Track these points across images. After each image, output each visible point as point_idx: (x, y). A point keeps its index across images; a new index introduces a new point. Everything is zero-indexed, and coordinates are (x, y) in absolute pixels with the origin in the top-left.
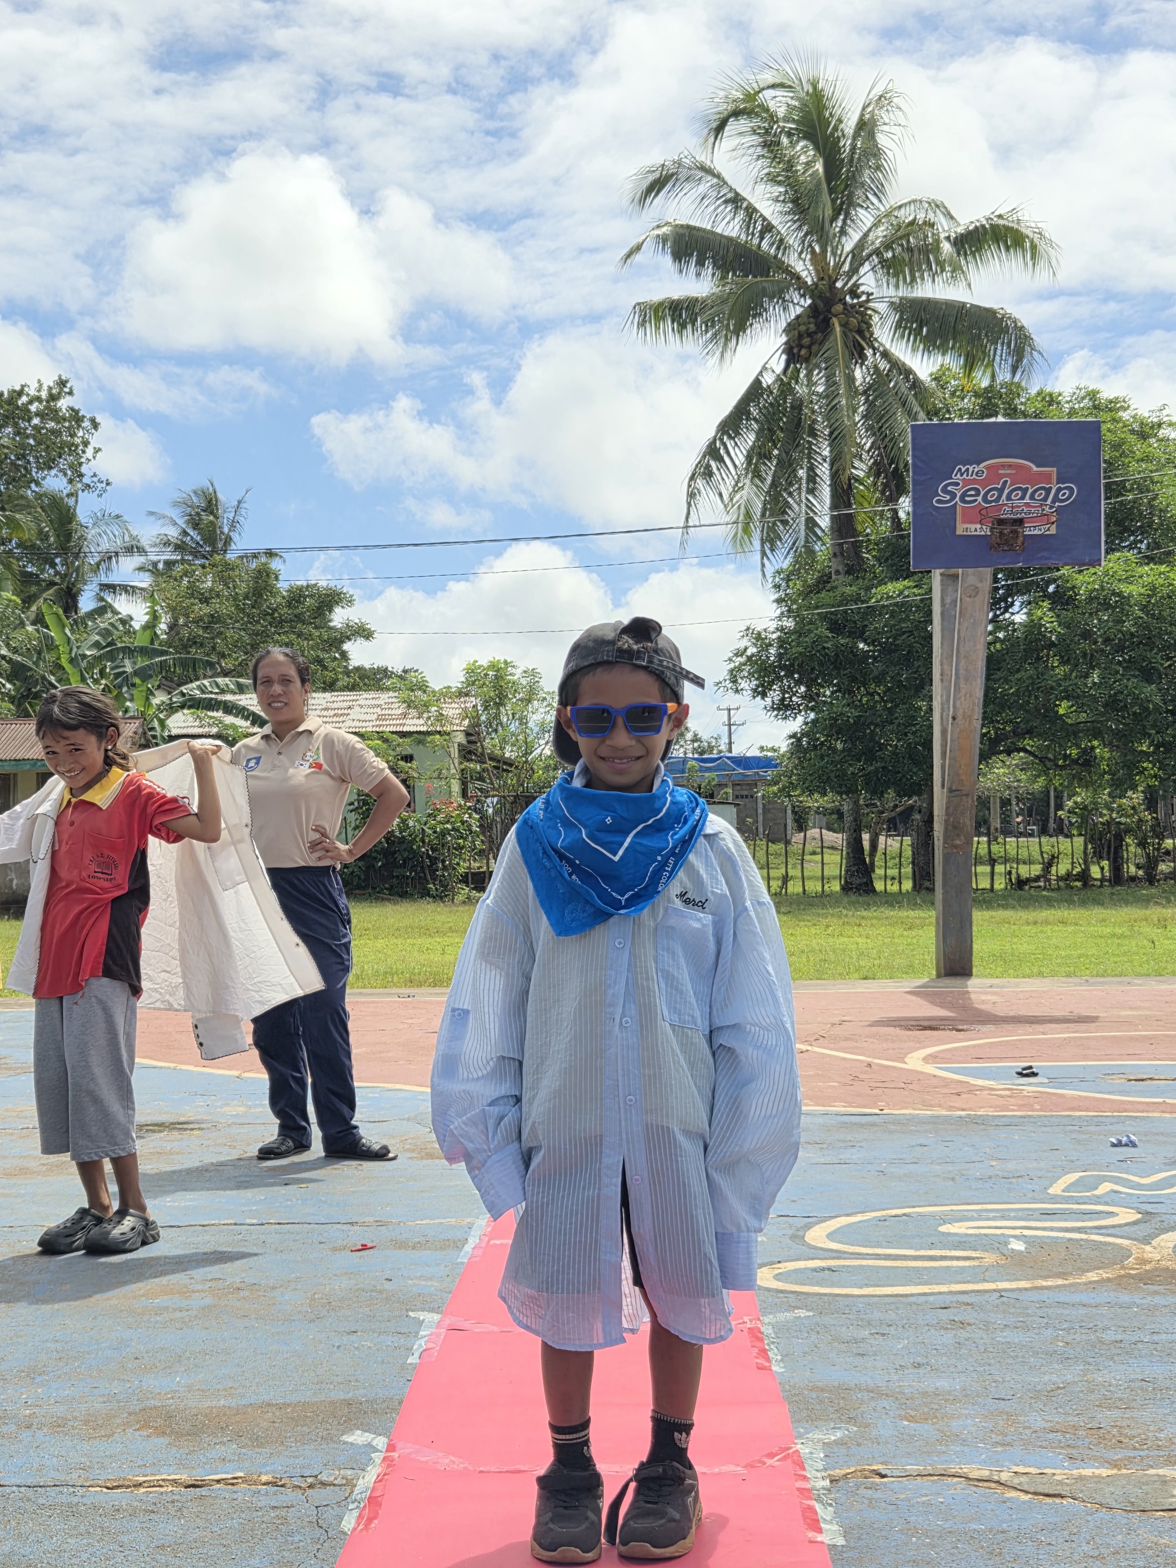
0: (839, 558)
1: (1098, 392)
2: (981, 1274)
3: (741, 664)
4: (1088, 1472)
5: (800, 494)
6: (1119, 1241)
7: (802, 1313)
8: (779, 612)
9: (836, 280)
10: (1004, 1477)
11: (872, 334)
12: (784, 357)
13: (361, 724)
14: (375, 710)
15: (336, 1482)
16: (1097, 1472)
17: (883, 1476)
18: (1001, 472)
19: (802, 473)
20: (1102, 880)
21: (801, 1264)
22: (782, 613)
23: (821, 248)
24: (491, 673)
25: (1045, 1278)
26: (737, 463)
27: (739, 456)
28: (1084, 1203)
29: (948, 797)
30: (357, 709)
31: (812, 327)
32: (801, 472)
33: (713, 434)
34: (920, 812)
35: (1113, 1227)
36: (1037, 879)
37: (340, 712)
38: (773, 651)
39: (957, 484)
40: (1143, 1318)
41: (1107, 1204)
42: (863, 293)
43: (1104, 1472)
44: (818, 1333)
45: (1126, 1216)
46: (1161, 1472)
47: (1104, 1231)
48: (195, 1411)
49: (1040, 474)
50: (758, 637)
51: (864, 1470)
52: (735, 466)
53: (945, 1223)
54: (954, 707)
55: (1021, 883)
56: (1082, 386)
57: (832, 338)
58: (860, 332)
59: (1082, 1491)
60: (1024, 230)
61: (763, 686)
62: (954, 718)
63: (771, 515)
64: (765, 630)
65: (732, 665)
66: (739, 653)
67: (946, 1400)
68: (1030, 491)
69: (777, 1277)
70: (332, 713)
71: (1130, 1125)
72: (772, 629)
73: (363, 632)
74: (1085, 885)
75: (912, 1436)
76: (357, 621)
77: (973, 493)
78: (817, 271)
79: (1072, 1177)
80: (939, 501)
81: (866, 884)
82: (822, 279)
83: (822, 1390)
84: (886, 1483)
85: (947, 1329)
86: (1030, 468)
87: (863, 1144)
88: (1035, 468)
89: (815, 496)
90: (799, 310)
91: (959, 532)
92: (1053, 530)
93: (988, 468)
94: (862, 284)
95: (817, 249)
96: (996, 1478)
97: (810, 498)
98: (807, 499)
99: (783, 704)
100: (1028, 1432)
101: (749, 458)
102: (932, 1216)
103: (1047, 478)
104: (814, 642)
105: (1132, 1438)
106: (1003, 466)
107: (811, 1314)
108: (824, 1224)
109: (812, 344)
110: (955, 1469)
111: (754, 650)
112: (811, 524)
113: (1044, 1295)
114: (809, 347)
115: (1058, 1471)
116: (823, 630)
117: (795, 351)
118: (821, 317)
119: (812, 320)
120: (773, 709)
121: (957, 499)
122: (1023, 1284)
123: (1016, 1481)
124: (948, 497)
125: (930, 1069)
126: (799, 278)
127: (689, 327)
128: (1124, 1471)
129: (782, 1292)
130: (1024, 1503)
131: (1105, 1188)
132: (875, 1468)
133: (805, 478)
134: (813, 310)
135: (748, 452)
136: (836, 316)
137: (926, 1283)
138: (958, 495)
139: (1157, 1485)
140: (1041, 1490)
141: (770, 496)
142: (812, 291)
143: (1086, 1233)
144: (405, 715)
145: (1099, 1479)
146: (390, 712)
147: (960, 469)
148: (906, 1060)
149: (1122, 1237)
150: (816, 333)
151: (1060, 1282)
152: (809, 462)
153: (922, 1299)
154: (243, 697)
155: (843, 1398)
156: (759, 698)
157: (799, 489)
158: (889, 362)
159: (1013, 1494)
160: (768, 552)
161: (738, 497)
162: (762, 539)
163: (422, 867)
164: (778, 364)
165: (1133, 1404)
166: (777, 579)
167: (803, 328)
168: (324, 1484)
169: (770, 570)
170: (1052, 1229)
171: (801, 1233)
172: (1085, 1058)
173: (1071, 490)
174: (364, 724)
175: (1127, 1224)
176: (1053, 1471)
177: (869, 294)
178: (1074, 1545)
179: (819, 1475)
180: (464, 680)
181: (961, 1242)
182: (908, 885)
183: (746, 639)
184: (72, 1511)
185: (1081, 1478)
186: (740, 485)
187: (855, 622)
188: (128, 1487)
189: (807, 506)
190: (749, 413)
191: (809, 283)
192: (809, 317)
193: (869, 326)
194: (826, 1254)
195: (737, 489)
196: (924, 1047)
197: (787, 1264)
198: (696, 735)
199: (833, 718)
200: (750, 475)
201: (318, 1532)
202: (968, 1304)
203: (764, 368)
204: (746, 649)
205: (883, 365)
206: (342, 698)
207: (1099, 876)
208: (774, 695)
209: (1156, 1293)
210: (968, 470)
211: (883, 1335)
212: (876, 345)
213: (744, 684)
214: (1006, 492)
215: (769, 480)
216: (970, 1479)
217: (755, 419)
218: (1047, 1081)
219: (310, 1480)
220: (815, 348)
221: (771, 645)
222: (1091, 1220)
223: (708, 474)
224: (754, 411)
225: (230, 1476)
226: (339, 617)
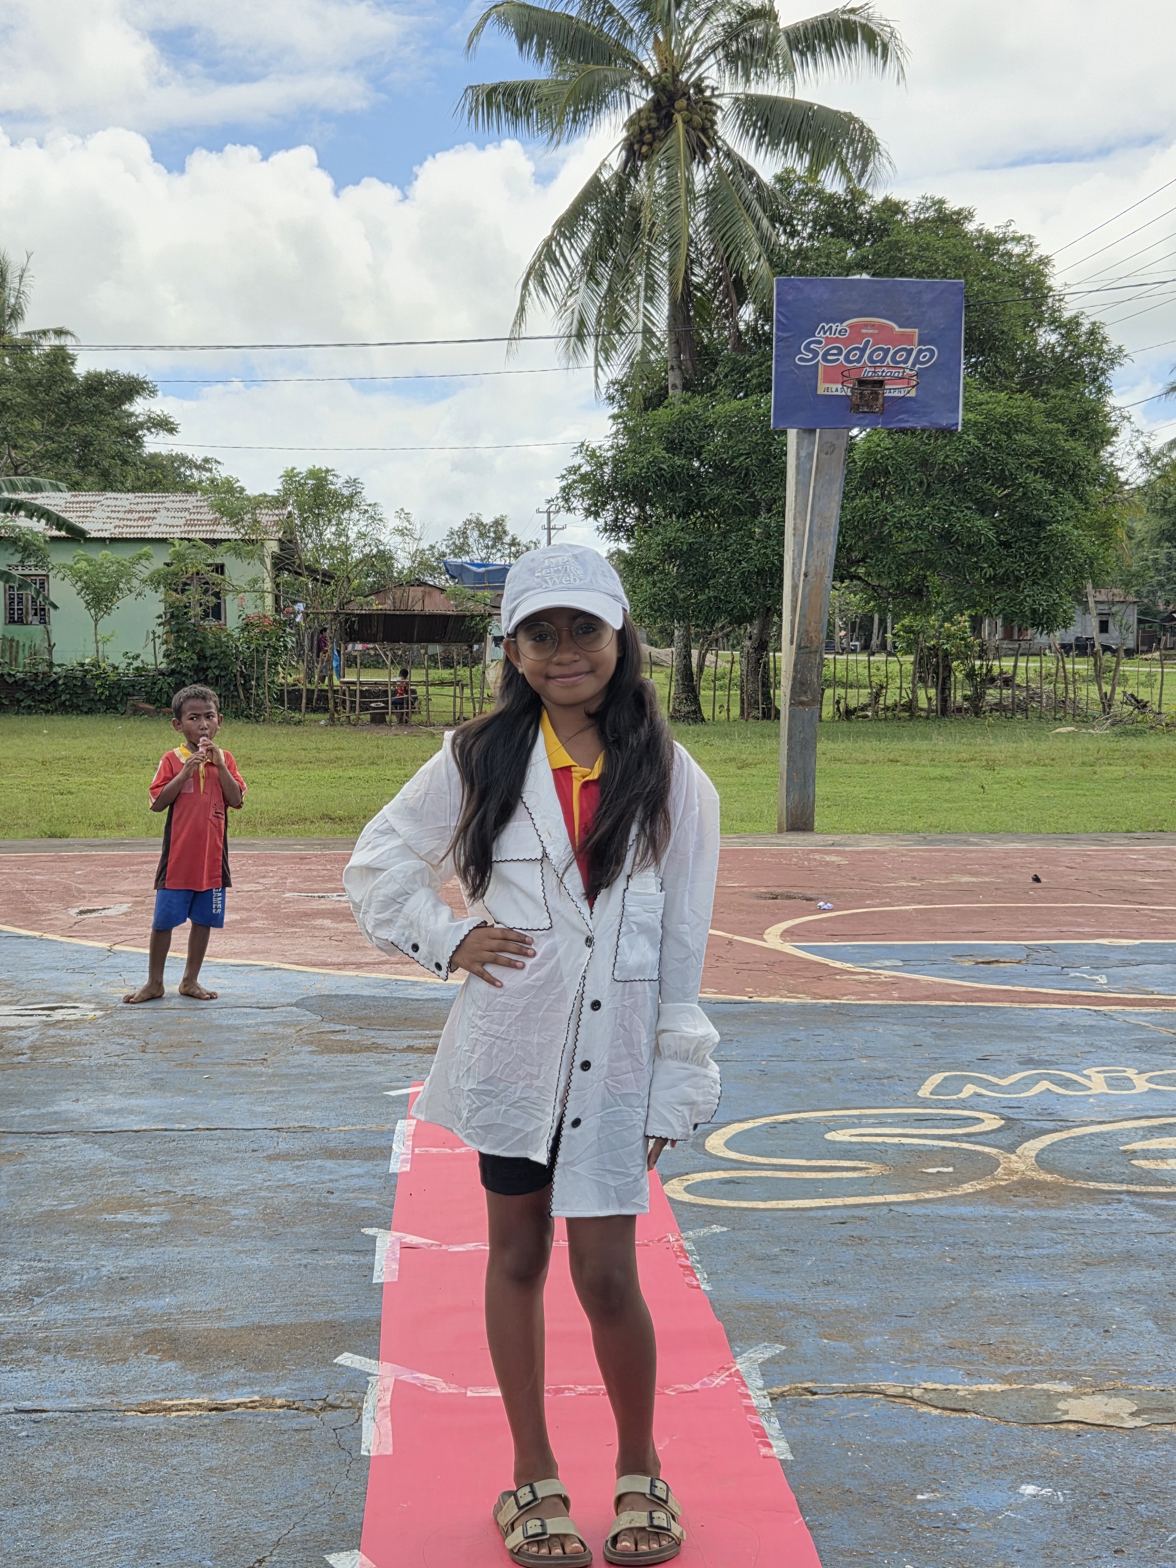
0: (677, 372)
1: (944, 202)
2: (868, 1186)
3: (575, 481)
4: (985, 1387)
5: (638, 302)
6: (987, 1150)
7: (717, 1229)
8: (614, 428)
9: (681, 72)
10: (917, 1393)
11: (716, 133)
12: (624, 153)
13: (167, 529)
14: (183, 514)
15: (343, 1405)
16: (993, 1387)
17: (815, 1394)
18: (864, 331)
19: (640, 280)
20: (929, 710)
21: (707, 1176)
22: (618, 431)
23: (665, 35)
24: (310, 482)
25: (926, 1190)
26: (572, 265)
27: (574, 259)
28: (951, 1108)
29: (797, 654)
30: (163, 512)
31: (654, 123)
32: (639, 278)
33: (549, 233)
34: (750, 638)
35: (981, 1134)
36: (864, 708)
37: (145, 515)
38: (607, 470)
39: (820, 342)
40: (1017, 1232)
41: (972, 1109)
42: (707, 87)
43: (999, 1387)
44: (735, 1249)
45: (992, 1123)
46: (1045, 1386)
47: (973, 1139)
48: (194, 1335)
49: (903, 334)
50: (593, 455)
51: (797, 1388)
52: (569, 266)
53: (830, 1130)
54: (806, 565)
55: (849, 713)
56: (928, 195)
57: (674, 136)
58: (704, 130)
59: (982, 1406)
60: (874, 28)
61: (596, 505)
62: (806, 575)
63: (606, 324)
64: (600, 447)
65: (564, 483)
66: (574, 470)
67: (856, 1318)
68: (891, 352)
69: (688, 1189)
70: (137, 516)
71: (985, 1017)
72: (606, 447)
73: (165, 425)
74: (912, 716)
75: (833, 1354)
76: (159, 413)
77: (835, 351)
78: (660, 61)
79: (937, 1078)
80: (801, 359)
81: (695, 712)
82: (666, 70)
83: (749, 1308)
84: (818, 1400)
85: (847, 1245)
86: (892, 329)
87: (740, 1038)
88: (897, 329)
89: (653, 305)
90: (641, 104)
91: (820, 391)
92: (913, 393)
93: (851, 327)
94: (707, 78)
95: (661, 37)
96: (909, 1394)
97: (649, 307)
98: (645, 308)
99: (616, 526)
100: (930, 1348)
101: (584, 258)
102: (817, 1122)
103: (909, 339)
104: (650, 462)
105: (1017, 1353)
106: (866, 325)
107: (725, 1229)
108: (720, 1132)
109: (654, 140)
110: (874, 1386)
111: (589, 469)
112: (647, 332)
113: (928, 1210)
114: (650, 145)
115: (960, 1387)
116: (659, 451)
117: (636, 147)
118: (664, 112)
119: (653, 115)
120: (606, 530)
121: (820, 357)
122: (908, 1197)
123: (927, 1397)
124: (811, 356)
125: (788, 948)
126: (641, 68)
127: (524, 118)
128: (1015, 1386)
129: (694, 1205)
130: (935, 1416)
131: (969, 1090)
132: (806, 1385)
133: (643, 285)
134: (656, 105)
135: (584, 253)
136: (679, 112)
137: (822, 1196)
138: (821, 354)
139: (1044, 1399)
140: (948, 1405)
141: (606, 301)
142: (655, 83)
143: (957, 1141)
144: (216, 522)
145: (995, 1394)
146: (199, 517)
147: (823, 327)
148: (765, 937)
149: (989, 1146)
150: (658, 128)
151: (940, 1194)
152: (648, 269)
153: (821, 1213)
154: (39, 495)
155: (768, 1317)
156: (591, 519)
157: (638, 296)
158: (733, 162)
159: (925, 1409)
160: (603, 362)
161: (572, 300)
162: (596, 350)
163: (235, 685)
164: (616, 161)
165: (1015, 1320)
166: (611, 391)
167: (643, 123)
168: (334, 1407)
169: (603, 381)
170: (925, 1137)
171: (700, 1141)
172: (934, 935)
173: (932, 352)
174: (171, 530)
175: (992, 1131)
176: (956, 1387)
177: (713, 89)
178: (981, 1457)
179: (759, 1393)
180: (280, 487)
181: (847, 1151)
182: (735, 711)
183: (579, 456)
184: (118, 1437)
185: (981, 1393)
186: (574, 288)
187: (692, 442)
188: (159, 1411)
189: (645, 315)
190: (585, 214)
191: (652, 74)
192: (650, 111)
193: (713, 123)
194: (728, 1165)
195: (571, 291)
196: (779, 921)
197: (695, 1175)
198: (514, 539)
199: (666, 545)
200: (585, 279)
201: (344, 1455)
202: (862, 1219)
203: (603, 165)
204: (580, 467)
205: (727, 165)
206: (147, 500)
207: (926, 706)
208: (608, 516)
209: (1025, 1206)
210: (831, 328)
211: (793, 1251)
212: (720, 143)
213: (576, 503)
214: (868, 352)
215: (605, 285)
216: (888, 1396)
217: (592, 220)
218: (901, 964)
219: (320, 1403)
220: (656, 145)
221: (606, 464)
222: (959, 1127)
223: (541, 276)
224: (592, 210)
225: (248, 1400)
226: (139, 407)
